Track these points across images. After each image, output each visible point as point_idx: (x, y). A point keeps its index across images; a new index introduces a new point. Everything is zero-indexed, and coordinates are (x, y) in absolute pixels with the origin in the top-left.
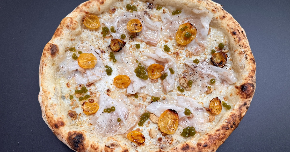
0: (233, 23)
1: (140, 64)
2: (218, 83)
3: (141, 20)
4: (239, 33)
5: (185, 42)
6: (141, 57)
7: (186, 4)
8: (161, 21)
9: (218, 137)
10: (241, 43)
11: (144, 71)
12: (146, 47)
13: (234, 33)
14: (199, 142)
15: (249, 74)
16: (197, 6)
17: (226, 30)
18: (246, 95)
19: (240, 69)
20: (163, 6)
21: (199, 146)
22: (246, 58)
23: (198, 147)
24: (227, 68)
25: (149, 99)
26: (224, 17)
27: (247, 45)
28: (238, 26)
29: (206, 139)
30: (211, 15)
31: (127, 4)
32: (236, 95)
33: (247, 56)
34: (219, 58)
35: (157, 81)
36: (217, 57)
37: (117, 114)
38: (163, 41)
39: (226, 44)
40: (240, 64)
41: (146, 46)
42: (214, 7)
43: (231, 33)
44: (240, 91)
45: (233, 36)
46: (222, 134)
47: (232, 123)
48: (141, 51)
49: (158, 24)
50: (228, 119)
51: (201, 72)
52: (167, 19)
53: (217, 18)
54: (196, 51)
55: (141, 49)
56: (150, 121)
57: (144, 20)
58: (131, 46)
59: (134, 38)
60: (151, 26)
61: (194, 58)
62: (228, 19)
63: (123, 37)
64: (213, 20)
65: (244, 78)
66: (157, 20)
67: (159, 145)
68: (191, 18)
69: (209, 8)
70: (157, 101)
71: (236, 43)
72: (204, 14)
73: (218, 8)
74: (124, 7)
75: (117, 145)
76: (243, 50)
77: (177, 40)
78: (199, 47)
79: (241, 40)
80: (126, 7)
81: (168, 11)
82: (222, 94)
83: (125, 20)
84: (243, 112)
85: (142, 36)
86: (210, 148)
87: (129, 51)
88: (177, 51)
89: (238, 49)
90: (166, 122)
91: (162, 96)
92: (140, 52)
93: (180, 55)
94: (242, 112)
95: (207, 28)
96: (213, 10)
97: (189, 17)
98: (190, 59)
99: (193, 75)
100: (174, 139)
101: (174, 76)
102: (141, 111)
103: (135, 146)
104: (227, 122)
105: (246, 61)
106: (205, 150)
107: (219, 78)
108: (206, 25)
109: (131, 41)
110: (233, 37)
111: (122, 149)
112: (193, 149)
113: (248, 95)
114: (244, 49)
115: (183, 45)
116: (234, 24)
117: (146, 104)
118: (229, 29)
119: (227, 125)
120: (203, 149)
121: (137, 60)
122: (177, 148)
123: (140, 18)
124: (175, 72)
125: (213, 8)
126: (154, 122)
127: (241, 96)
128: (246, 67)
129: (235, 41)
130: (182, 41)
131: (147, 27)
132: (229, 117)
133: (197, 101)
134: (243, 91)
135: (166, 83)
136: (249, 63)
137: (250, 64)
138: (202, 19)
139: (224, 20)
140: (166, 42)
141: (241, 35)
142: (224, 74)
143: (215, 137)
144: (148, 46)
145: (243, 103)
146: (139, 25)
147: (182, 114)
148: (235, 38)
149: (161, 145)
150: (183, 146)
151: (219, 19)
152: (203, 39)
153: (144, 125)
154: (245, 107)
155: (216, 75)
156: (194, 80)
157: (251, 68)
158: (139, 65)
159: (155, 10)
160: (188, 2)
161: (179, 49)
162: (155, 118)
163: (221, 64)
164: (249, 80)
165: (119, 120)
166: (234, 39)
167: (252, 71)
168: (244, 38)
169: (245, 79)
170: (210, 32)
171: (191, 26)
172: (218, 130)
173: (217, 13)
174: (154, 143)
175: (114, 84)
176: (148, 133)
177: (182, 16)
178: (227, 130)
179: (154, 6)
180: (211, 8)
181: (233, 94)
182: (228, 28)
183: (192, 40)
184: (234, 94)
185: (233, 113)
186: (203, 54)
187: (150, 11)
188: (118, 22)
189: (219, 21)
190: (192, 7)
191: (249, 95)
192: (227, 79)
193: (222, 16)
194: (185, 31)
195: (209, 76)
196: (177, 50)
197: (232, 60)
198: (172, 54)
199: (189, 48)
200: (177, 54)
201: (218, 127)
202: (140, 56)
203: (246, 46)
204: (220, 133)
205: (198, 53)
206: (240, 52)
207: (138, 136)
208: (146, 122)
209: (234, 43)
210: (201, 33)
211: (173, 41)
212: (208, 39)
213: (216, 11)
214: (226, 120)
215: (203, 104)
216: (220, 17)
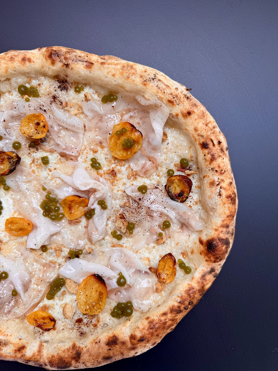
0: (204, 127)
1: (49, 193)
2: (175, 227)
3: (46, 114)
4: (214, 145)
5: (125, 154)
6: (51, 180)
7: (122, 87)
8: (83, 113)
9: (162, 326)
10: (215, 164)
11: (56, 205)
12: (61, 162)
13: (204, 146)
14: (133, 333)
15: (223, 221)
16: (141, 91)
17: (192, 137)
18: (214, 258)
19: (210, 211)
20: (86, 85)
21: (133, 341)
22: (220, 195)
23: (131, 341)
24: (191, 200)
25: (66, 252)
26: (189, 113)
27: (225, 168)
28: (212, 132)
29: (144, 329)
30: (167, 110)
31: (20, 84)
32: (199, 254)
33: (222, 190)
34: (178, 186)
35: (80, 222)
36: (175, 183)
37: (11, 283)
38: (89, 150)
39: (192, 160)
40: (210, 203)
41: (60, 159)
42: (171, 94)
43: (200, 144)
44: (205, 249)
45: (202, 149)
46: (170, 320)
47: (187, 303)
48: (52, 168)
49: (77, 122)
50: (181, 296)
51: (149, 208)
52: (92, 111)
53: (177, 115)
54: (144, 170)
55: (51, 165)
56: (65, 289)
57: (53, 114)
58: (33, 161)
59: (37, 145)
60: (65, 123)
61: (140, 182)
62: (196, 117)
63: (17, 146)
64: (171, 117)
65: (214, 227)
66: (77, 112)
67: (78, 330)
68: (135, 109)
69: (162, 96)
70: (77, 257)
71: (206, 164)
72: (155, 107)
73: (179, 96)
74: (15, 89)
75: (5, 344)
76: (216, 178)
77: (111, 150)
78: (149, 163)
79: (216, 159)
80: (17, 89)
81: (96, 93)
82: (179, 247)
83: (17, 115)
84: (207, 284)
85: (52, 142)
86: (150, 342)
87: (31, 170)
88: (113, 168)
89: (209, 174)
90: (88, 296)
91: (87, 247)
92: (50, 171)
93: (119, 175)
94: (205, 283)
95: (159, 134)
96: (170, 101)
97: (131, 107)
98: (135, 183)
99: (136, 214)
100: (101, 320)
101: (106, 213)
102: (52, 276)
103: (41, 332)
104: (180, 302)
105: (219, 199)
106: (142, 346)
107: (177, 219)
108: (158, 127)
109: (34, 152)
110: (203, 153)
111: (14, 347)
112: (124, 343)
113: (217, 258)
114: (218, 177)
115: (121, 159)
116: (207, 127)
117: (61, 260)
118: (197, 137)
119: (179, 307)
120: (138, 344)
121: (43, 186)
122: (100, 342)
123: (45, 111)
124: (109, 207)
125: (170, 98)
126: (72, 292)
127: (207, 258)
128: (218, 210)
129: (205, 160)
130: (120, 154)
131: (59, 125)
132: (183, 293)
133: (142, 256)
134: (210, 252)
135: (92, 224)
136: (224, 204)
137: (226, 205)
138: (152, 115)
139: (188, 118)
140: (95, 152)
141: (217, 149)
142: (184, 216)
143: (157, 325)
144: (63, 159)
145: (209, 269)
146: (42, 124)
147: (113, 283)
148: (205, 155)
149: (81, 328)
150: (109, 340)
151: (180, 116)
152: (155, 149)
153: (56, 297)
154: (212, 275)
155: (172, 215)
156: (138, 222)
157: (228, 212)
158: (46, 196)
159: (72, 92)
160: (125, 83)
161: (117, 165)
162: (74, 285)
163: (181, 197)
164: (222, 232)
165: (15, 293)
166: (203, 155)
167: (228, 217)
168: (221, 154)
169: (216, 230)
170: (167, 137)
171: (133, 129)
172: (165, 314)
173: (178, 106)
174: (70, 327)
175: (6, 231)
176: (62, 310)
177: (119, 105)
178: (178, 313)
179: (70, 85)
180: (167, 96)
181: (195, 251)
182: (195, 134)
183: (135, 153)
184: (197, 252)
185: (190, 286)
186: (154, 174)
187: (63, 95)
188: (4, 121)
189: (181, 119)
190: (133, 92)
191: (219, 258)
192: (188, 223)
193: (185, 112)
194: (124, 136)
195: (162, 214)
196: (113, 166)
197: (200, 187)
198: (104, 173)
199: (132, 165)
200: (113, 173)
201: (165, 308)
202: (49, 178)
203: (223, 171)
204: (166, 319)
205: (146, 173)
206: (212, 180)
207: (44, 318)
208: (59, 293)
209: (203, 164)
210: (150, 141)
211: (106, 149)
212: (164, 149)
213: (175, 103)
214: (179, 298)
215: (149, 261)
216: (182, 114)
